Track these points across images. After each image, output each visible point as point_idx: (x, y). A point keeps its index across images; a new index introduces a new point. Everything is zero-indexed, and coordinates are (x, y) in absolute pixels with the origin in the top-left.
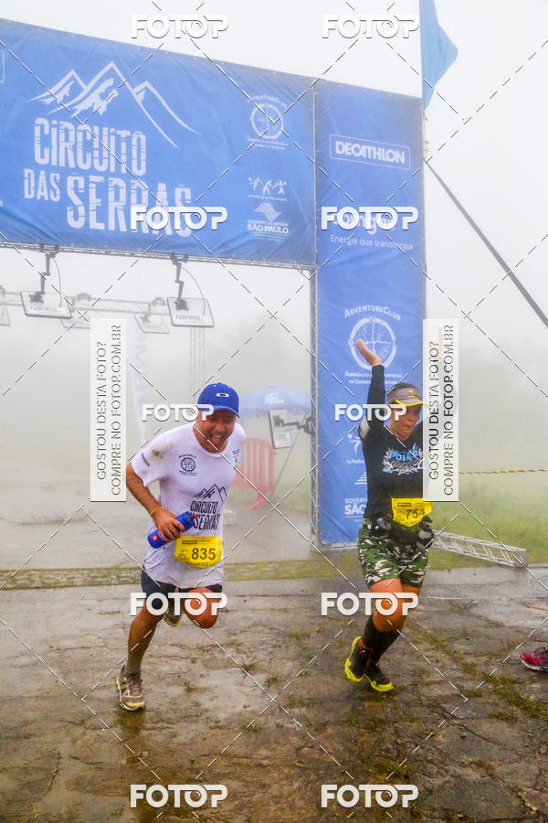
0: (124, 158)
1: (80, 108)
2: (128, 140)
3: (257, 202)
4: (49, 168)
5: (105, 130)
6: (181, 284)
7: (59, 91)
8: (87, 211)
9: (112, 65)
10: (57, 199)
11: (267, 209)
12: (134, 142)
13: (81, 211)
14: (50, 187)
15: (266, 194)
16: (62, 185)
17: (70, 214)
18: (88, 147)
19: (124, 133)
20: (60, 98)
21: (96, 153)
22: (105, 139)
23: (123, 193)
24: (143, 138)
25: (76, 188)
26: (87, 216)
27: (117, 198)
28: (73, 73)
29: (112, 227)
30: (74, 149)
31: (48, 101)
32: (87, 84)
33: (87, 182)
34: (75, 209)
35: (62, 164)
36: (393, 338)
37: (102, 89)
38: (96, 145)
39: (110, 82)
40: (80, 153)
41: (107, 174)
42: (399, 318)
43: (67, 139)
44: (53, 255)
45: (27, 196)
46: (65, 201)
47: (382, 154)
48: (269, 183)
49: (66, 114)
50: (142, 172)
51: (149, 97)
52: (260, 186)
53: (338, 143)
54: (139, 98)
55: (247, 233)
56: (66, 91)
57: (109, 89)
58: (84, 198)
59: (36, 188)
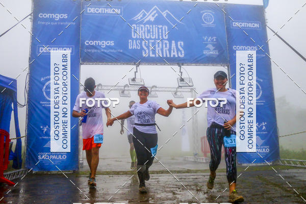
0: (160, 34)
1: (146, 20)
2: (162, 28)
3: (206, 45)
4: (136, 39)
5: (154, 26)
6: (182, 73)
7: (139, 16)
8: (149, 51)
9: (155, 7)
10: (139, 48)
11: (210, 46)
12: (164, 29)
13: (147, 51)
14: (137, 45)
15: (209, 41)
16: (141, 44)
17: (143, 52)
18: (149, 31)
19: (160, 26)
20: (139, 18)
21: (151, 33)
22: (154, 29)
23: (160, 45)
24: (166, 27)
25: (145, 45)
26: (149, 53)
27: (159, 47)
28: (143, 10)
29: (157, 56)
30: (144, 32)
31: (136, 19)
32: (148, 13)
33: (149, 42)
34: (145, 51)
35: (141, 37)
36: (260, 88)
37: (153, 14)
38: (151, 30)
39: (155, 12)
40: (146, 33)
41: (155, 39)
42: (262, 81)
43: (142, 30)
44: (138, 66)
45: (130, 48)
46: (142, 48)
47: (250, 25)
48: (210, 38)
49: (141, 23)
50: (167, 37)
51: (168, 15)
52: (207, 40)
53: (234, 23)
54: (165, 15)
55: (203, 55)
56: (141, 16)
57: (155, 14)
58: (148, 47)
59: (133, 45)
